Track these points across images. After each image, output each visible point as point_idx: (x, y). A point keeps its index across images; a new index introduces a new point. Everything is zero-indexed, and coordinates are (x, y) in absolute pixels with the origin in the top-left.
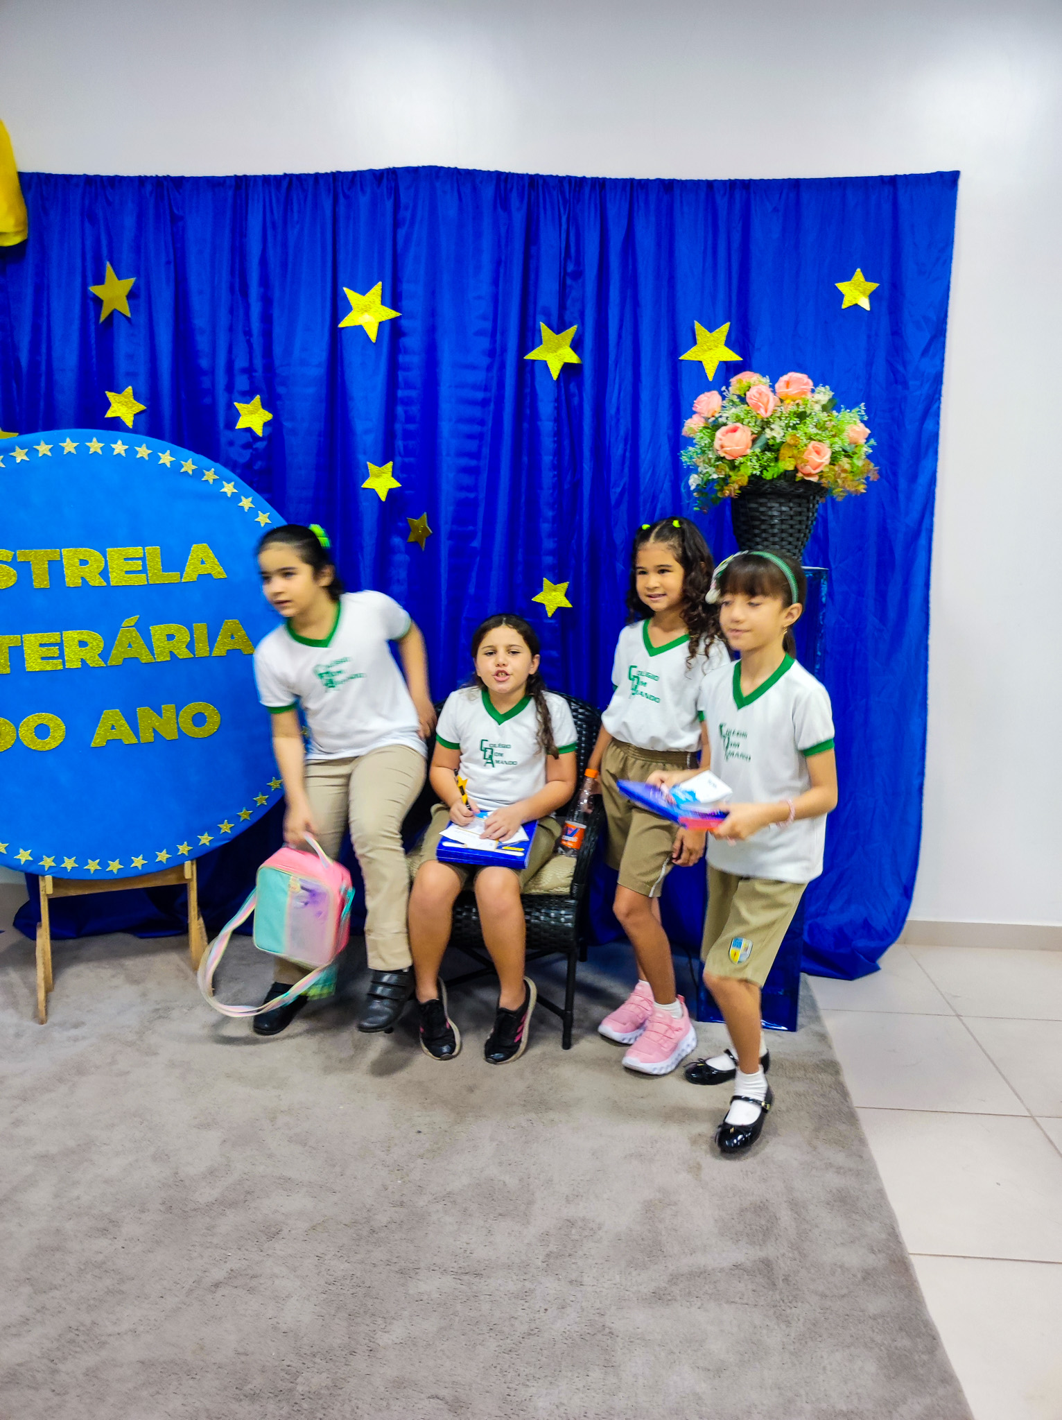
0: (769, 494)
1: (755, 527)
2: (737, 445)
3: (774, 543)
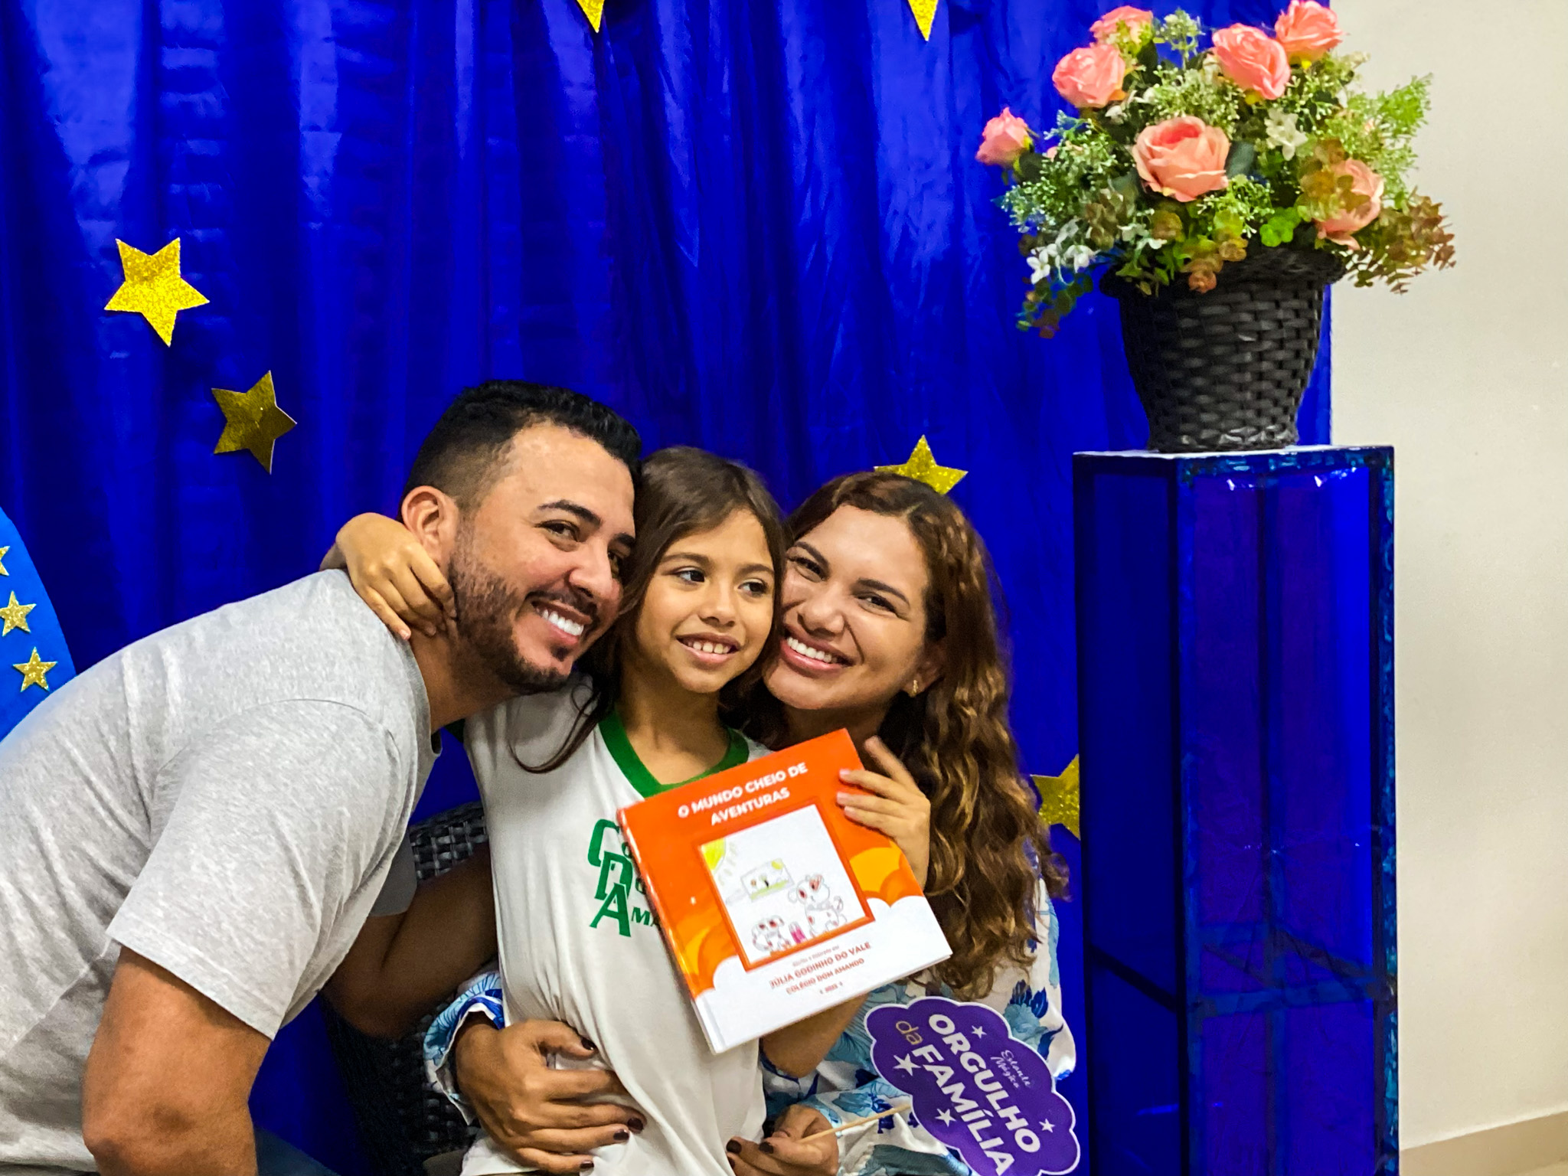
0: (1257, 281)
1: (1215, 361)
2: (1204, 169)
3: (1260, 396)
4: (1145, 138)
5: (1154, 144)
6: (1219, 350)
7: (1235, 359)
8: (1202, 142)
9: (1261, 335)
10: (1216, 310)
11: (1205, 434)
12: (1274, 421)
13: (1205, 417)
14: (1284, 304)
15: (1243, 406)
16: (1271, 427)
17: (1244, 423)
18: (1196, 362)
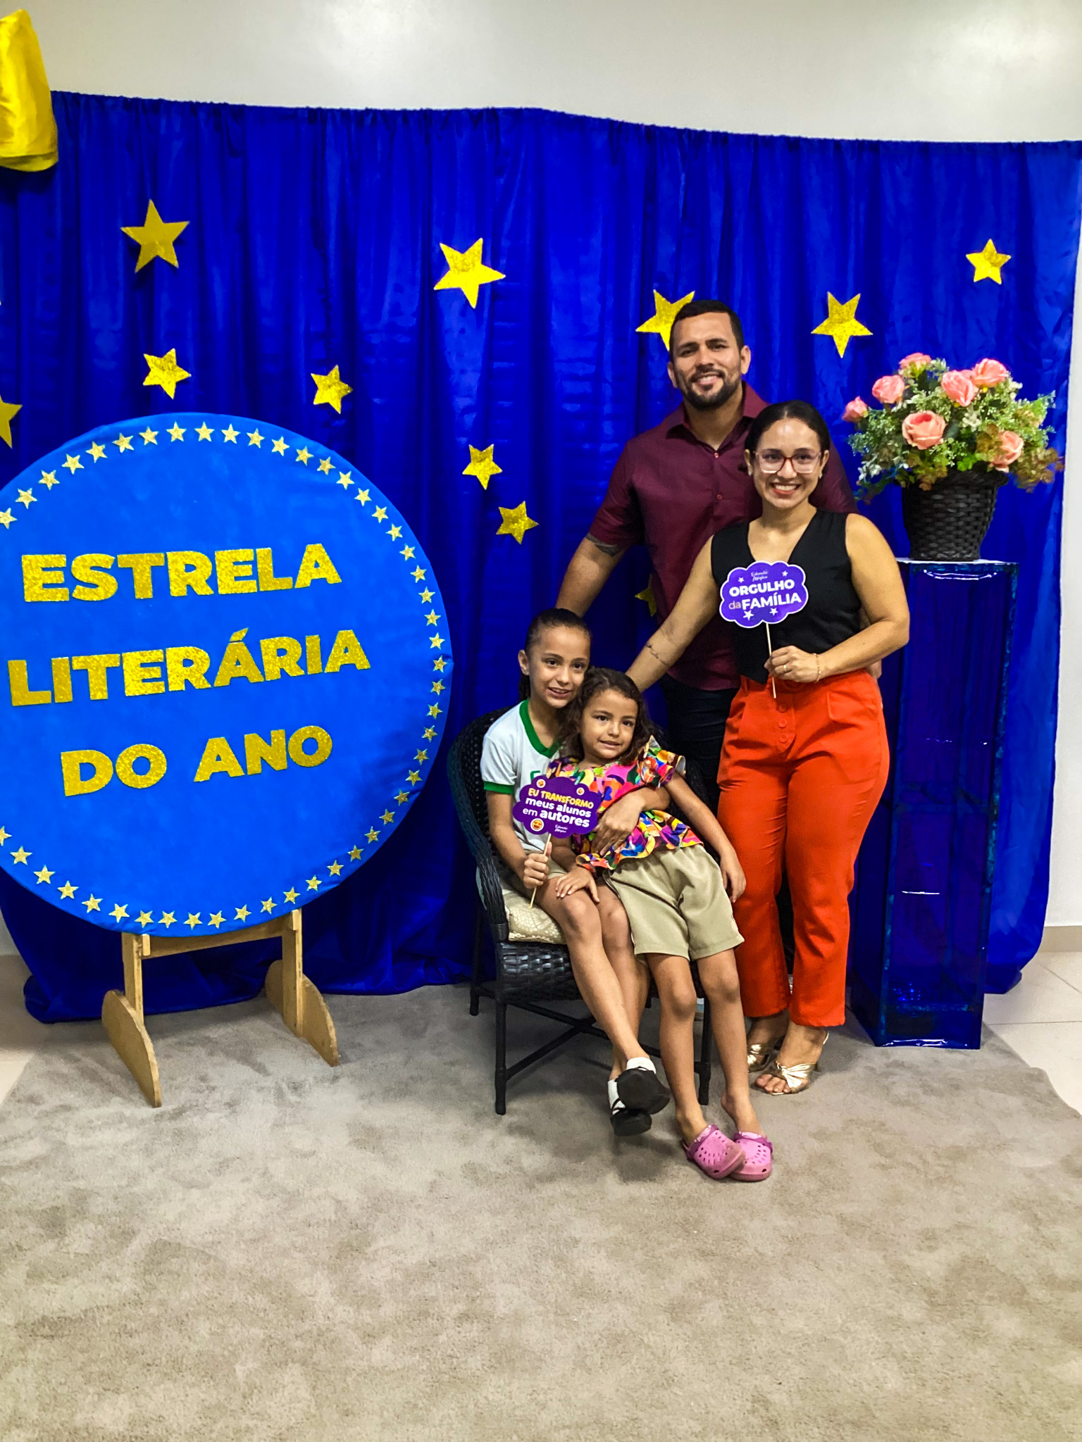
0: (959, 485)
2: (931, 435)
3: (957, 537)
4: (907, 421)
5: (912, 423)
6: (940, 515)
7: (947, 520)
8: (932, 423)
9: (958, 509)
10: (938, 497)
11: (932, 553)
12: (965, 548)
13: (933, 545)
14: (971, 496)
15: (950, 541)
16: (964, 552)
17: (950, 549)
18: (929, 520)
